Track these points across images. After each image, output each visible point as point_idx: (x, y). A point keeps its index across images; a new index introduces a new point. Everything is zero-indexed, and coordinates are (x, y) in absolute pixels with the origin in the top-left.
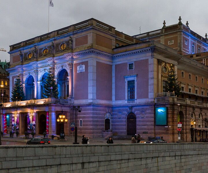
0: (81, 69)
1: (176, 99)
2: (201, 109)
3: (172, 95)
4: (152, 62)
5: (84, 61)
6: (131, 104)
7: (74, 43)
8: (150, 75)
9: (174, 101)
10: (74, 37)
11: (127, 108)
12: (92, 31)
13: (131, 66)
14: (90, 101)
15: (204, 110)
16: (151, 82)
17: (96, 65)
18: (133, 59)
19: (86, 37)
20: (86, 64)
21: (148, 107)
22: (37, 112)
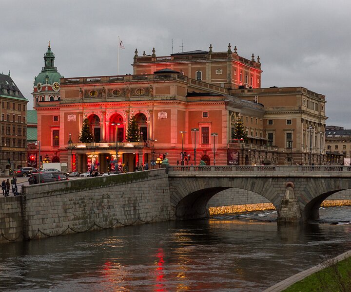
0: (162, 115)
1: (244, 145)
2: (259, 152)
3: (241, 142)
4: (225, 113)
5: (166, 109)
6: (205, 148)
7: (154, 91)
8: (224, 124)
9: (243, 146)
10: (155, 86)
11: (201, 151)
12: (175, 84)
13: (205, 114)
14: (172, 145)
15: (261, 153)
16: (224, 130)
17: (177, 113)
18: (207, 108)
19: (169, 88)
20: (169, 112)
21: (222, 151)
22: (123, 155)
